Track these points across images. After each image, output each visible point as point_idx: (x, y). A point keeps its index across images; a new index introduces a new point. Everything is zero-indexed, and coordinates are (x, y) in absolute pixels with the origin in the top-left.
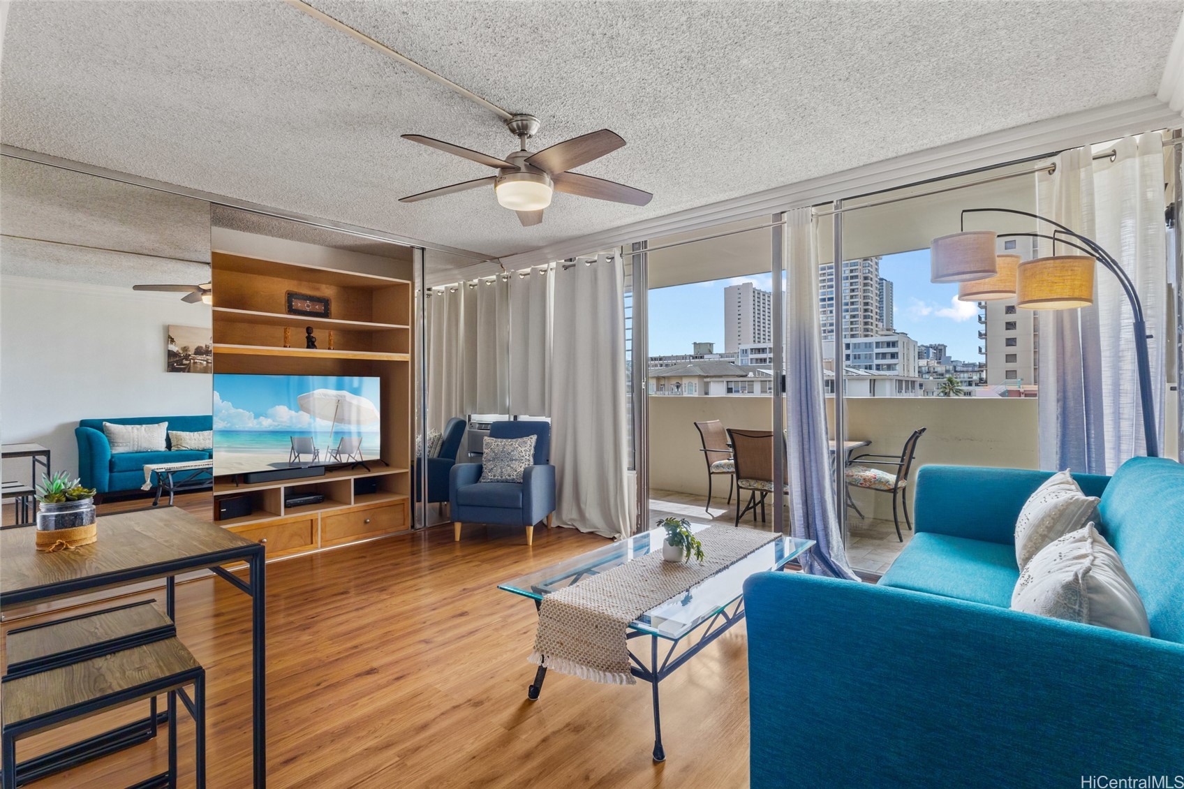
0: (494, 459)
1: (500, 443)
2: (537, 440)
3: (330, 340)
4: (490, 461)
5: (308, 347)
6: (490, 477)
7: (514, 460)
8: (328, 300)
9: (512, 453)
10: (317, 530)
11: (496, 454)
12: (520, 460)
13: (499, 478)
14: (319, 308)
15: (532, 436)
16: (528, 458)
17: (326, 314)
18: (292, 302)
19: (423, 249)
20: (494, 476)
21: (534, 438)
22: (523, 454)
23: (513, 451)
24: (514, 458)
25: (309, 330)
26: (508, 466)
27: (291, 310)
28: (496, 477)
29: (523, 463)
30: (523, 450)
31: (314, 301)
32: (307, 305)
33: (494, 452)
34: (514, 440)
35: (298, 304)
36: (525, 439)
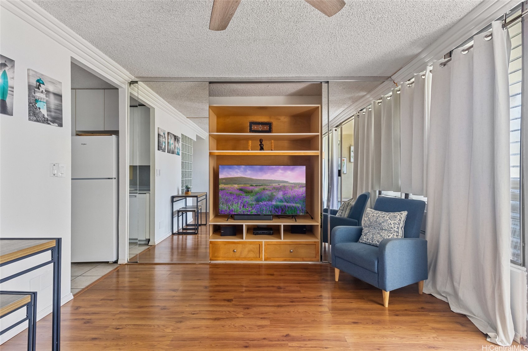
0: (369, 226)
1: (375, 215)
2: (407, 215)
3: (272, 146)
4: (366, 227)
5: (260, 150)
6: (365, 240)
7: (386, 230)
8: (271, 123)
9: (382, 224)
10: (262, 250)
11: (371, 223)
12: (389, 231)
13: (371, 241)
14: (266, 128)
15: (403, 212)
16: (396, 230)
17: (270, 131)
18: (252, 126)
19: (328, 82)
20: (367, 240)
21: (405, 213)
22: (392, 226)
23: (383, 222)
24: (384, 228)
25: (261, 141)
26: (378, 233)
27: (251, 131)
28: (369, 241)
29: (391, 233)
30: (392, 222)
31: (263, 125)
32: (260, 128)
33: (370, 220)
34: (387, 213)
35: (255, 127)
36: (396, 214)
